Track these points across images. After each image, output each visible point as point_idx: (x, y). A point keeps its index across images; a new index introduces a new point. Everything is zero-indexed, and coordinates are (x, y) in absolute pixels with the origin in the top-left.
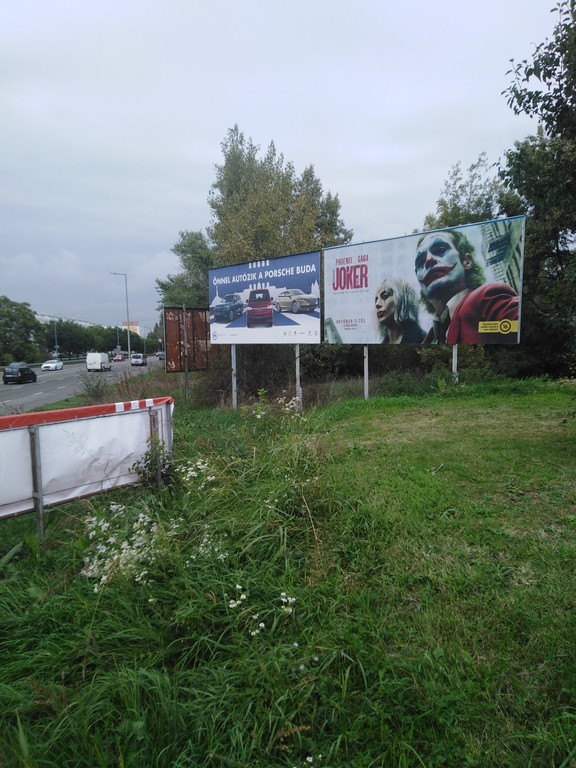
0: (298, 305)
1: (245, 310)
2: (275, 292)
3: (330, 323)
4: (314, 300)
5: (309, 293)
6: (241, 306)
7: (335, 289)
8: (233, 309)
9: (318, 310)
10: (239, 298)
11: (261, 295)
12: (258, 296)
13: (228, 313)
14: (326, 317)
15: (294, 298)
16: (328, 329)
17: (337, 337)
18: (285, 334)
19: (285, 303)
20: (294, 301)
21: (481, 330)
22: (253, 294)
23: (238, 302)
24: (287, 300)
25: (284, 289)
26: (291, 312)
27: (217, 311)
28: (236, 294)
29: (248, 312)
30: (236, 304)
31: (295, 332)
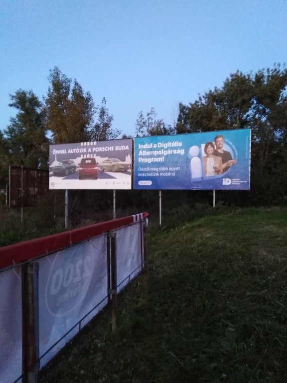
1: (77, 170)
2: (99, 160)
5: (124, 161)
6: (75, 167)
8: (69, 168)
9: (130, 171)
10: (73, 162)
11: (90, 161)
12: (87, 162)
13: (64, 171)
19: (106, 166)
22: (83, 160)
23: (73, 165)
24: (109, 164)
25: (106, 158)
27: (55, 169)
28: (71, 160)
29: (80, 170)
30: (70, 165)
31: (114, 183)
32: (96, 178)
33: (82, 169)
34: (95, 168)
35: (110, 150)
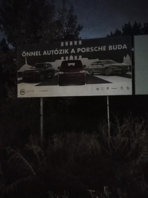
0: (110, 71)
1: (56, 74)
2: (85, 61)
4: (127, 67)
6: (53, 71)
9: (130, 73)
10: (50, 66)
11: (73, 64)
12: (69, 64)
13: (38, 76)
15: (106, 66)
19: (97, 69)
20: (107, 68)
22: (64, 63)
23: (50, 68)
25: (97, 60)
26: (104, 75)
27: (26, 74)
28: (47, 63)
29: (60, 75)
30: (47, 69)
31: (108, 88)
32: (83, 84)
33: (63, 73)
34: (81, 72)
35: (102, 50)
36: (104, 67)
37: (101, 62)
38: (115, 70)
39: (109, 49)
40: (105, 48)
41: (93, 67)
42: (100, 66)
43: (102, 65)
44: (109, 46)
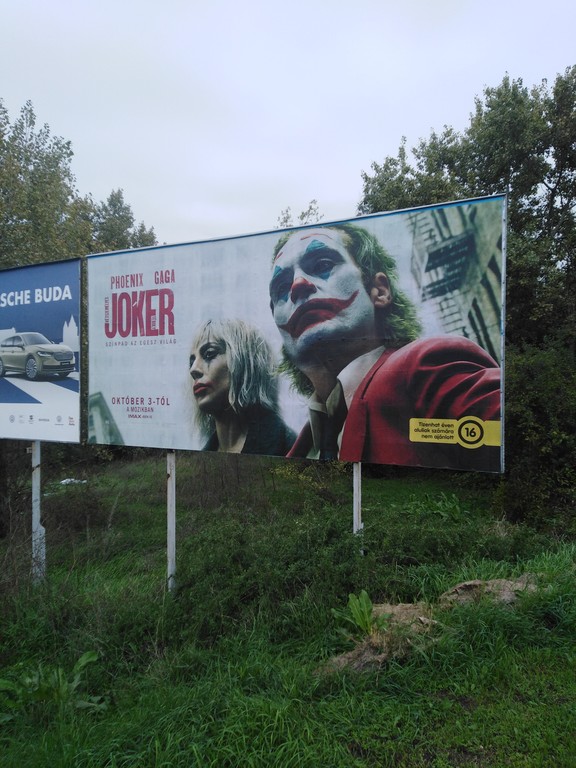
0: (37, 364)
3: (100, 401)
4: (69, 355)
5: (58, 340)
7: (110, 335)
9: (75, 375)
14: (92, 390)
15: (30, 349)
16: (95, 414)
17: (113, 431)
18: (12, 419)
19: (12, 360)
20: (30, 356)
21: (415, 437)
25: (12, 332)
26: (24, 376)
31: (31, 417)
35: (22, 303)
36: (26, 354)
37: (18, 338)
38: (46, 363)
39: (37, 301)
40: (29, 297)
41: (5, 354)
42: (18, 352)
43: (21, 347)
44: (37, 291)
